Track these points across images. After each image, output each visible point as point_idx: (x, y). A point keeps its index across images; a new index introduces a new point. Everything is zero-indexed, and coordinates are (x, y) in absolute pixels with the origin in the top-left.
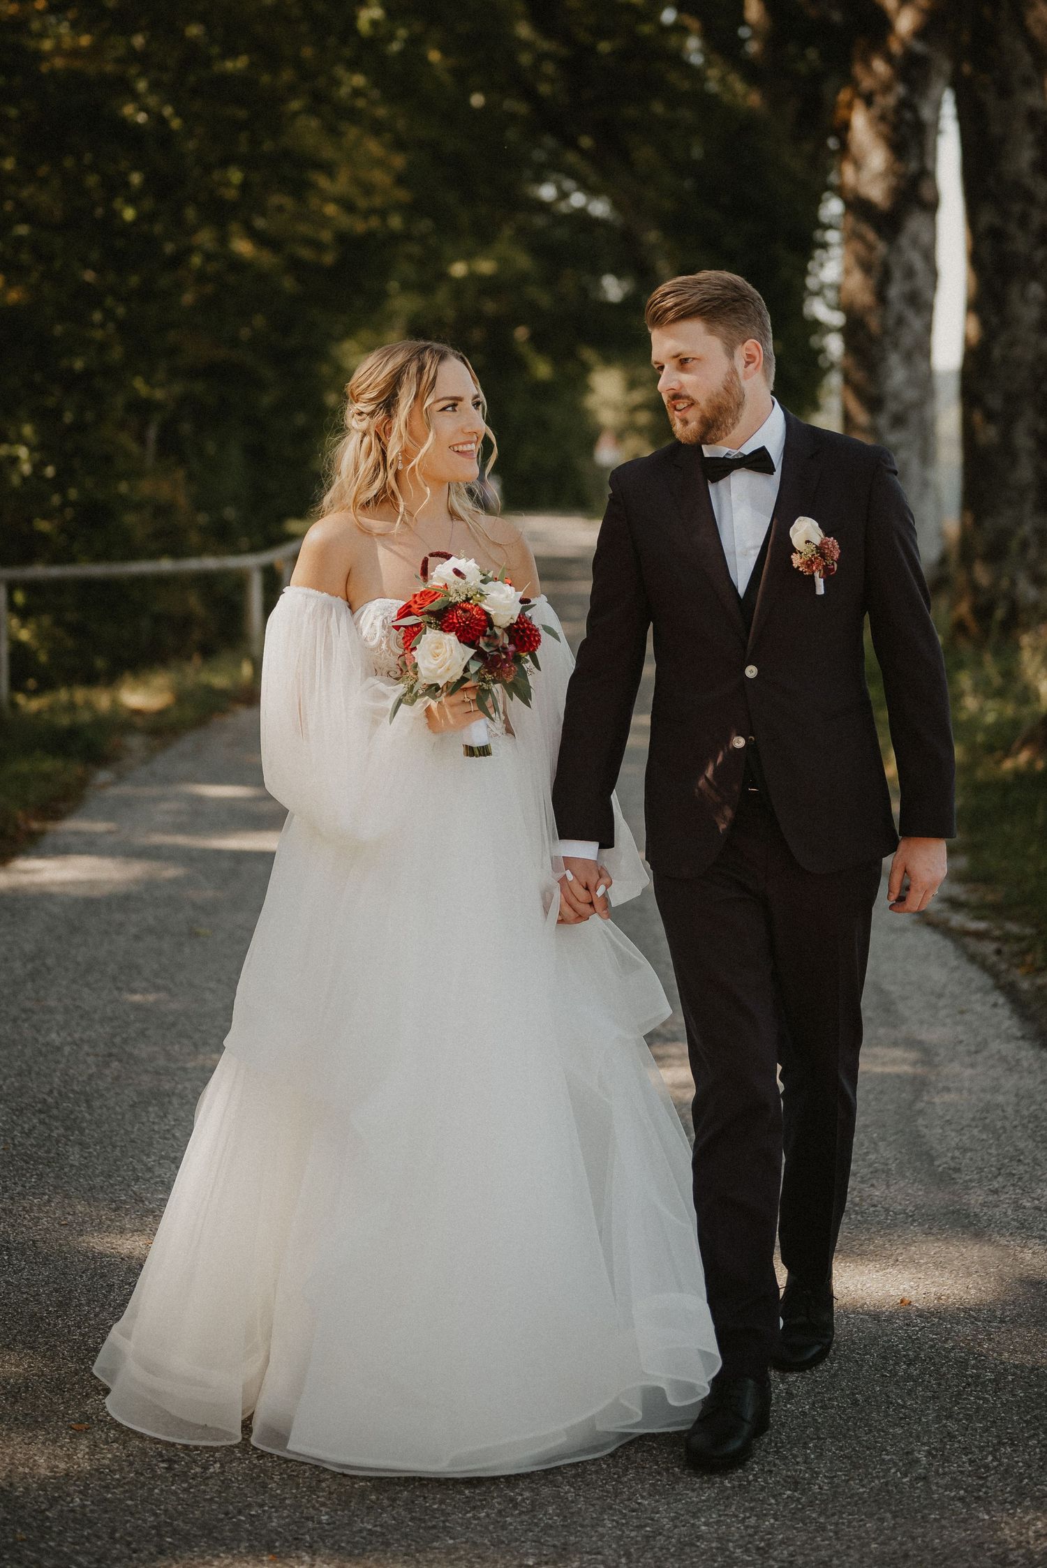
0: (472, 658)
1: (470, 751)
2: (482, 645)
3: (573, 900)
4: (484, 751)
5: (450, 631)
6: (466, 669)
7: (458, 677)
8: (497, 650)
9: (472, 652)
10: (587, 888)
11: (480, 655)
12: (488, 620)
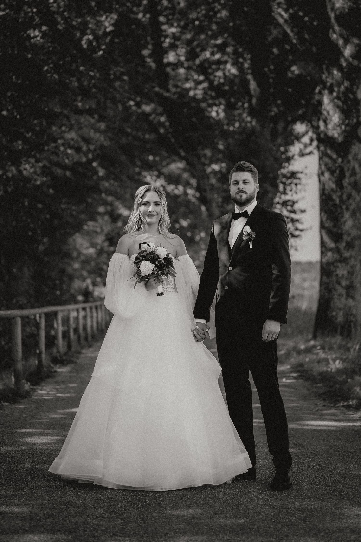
0: (155, 267)
1: (158, 294)
2: (157, 263)
3: (199, 333)
4: (162, 294)
5: (148, 261)
6: (153, 270)
7: (151, 273)
8: (161, 264)
9: (154, 265)
10: (203, 330)
11: (156, 266)
12: (158, 257)
